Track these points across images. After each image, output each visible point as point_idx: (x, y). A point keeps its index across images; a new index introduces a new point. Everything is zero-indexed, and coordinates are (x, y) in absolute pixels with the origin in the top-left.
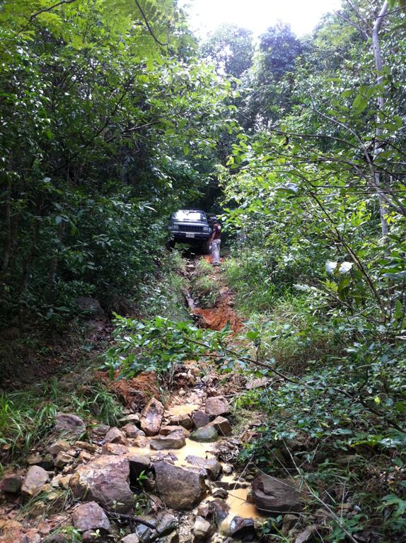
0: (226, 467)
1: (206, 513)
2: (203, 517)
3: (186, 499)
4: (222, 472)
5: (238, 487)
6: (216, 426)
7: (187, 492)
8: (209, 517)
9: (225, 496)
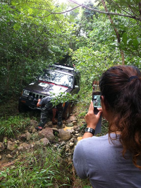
0: (76, 132)
1: (72, 141)
2: (72, 142)
3: (67, 138)
4: (75, 133)
5: (80, 136)
6: (73, 123)
7: (67, 136)
8: (73, 142)
9: (77, 138)
